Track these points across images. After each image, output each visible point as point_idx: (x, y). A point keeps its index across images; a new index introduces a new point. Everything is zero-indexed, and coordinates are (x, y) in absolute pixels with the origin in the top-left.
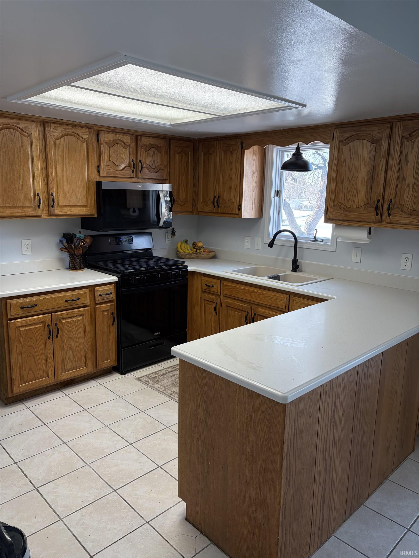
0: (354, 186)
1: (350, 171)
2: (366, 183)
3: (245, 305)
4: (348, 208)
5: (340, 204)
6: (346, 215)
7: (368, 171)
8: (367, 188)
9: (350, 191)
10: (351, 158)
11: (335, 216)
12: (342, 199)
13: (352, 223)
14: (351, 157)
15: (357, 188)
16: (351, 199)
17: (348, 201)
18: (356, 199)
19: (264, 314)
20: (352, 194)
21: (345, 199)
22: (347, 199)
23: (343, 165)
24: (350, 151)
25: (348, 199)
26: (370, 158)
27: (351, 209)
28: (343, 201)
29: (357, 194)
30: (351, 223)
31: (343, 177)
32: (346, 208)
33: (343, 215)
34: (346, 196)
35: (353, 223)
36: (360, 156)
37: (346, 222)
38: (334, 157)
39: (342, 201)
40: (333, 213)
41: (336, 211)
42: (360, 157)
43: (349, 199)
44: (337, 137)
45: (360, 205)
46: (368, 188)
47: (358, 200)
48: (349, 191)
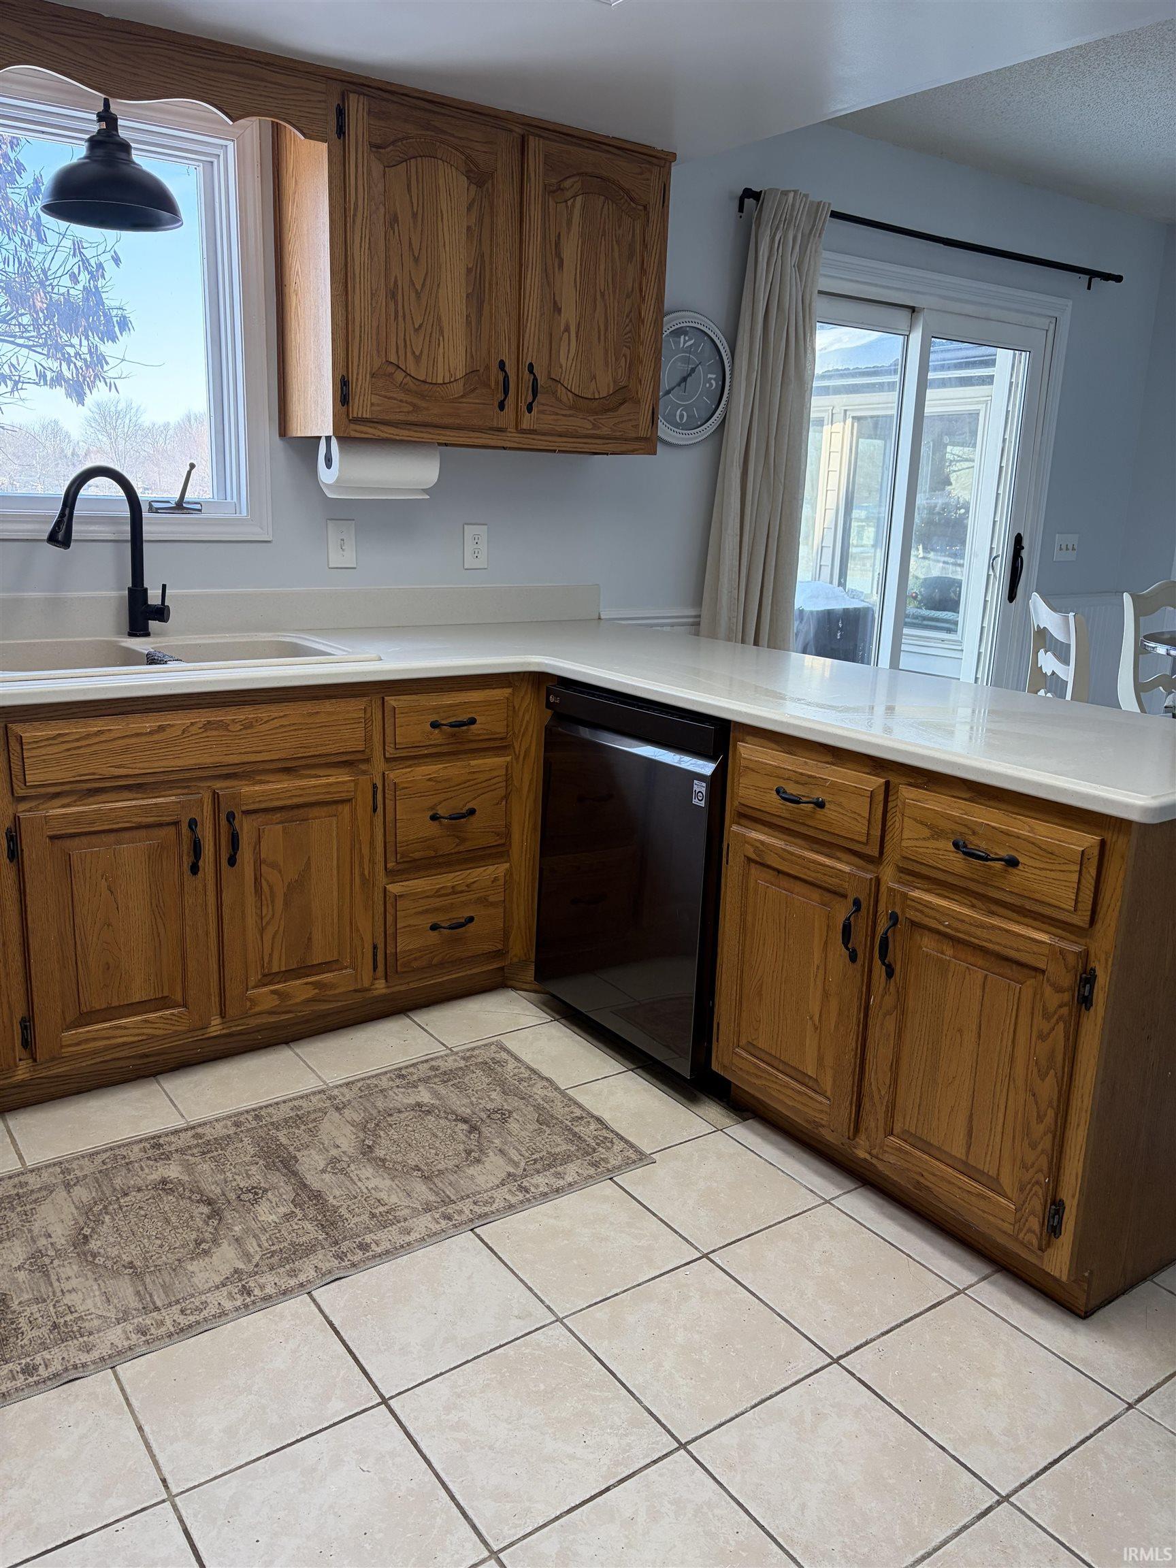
0: (432, 313)
1: (416, 260)
2: (464, 307)
3: (163, 796)
4: (417, 383)
5: (391, 369)
6: (414, 405)
7: (469, 271)
8: (468, 323)
9: (420, 326)
10: (415, 215)
11: (379, 408)
12: (397, 352)
13: (427, 432)
14: (415, 210)
15: (439, 319)
16: (425, 352)
17: (418, 359)
18: (442, 355)
19: (281, 799)
20: (427, 339)
21: (409, 354)
22: (413, 353)
23: (392, 232)
24: (409, 190)
25: (417, 353)
26: (469, 228)
27: (427, 386)
28: (402, 358)
29: (441, 339)
30: (422, 432)
31: (396, 277)
32: (410, 382)
33: (405, 404)
34: (408, 343)
35: (430, 433)
36: (442, 215)
37: (409, 430)
38: (357, 198)
39: (399, 358)
40: (375, 399)
41: (383, 393)
42: (442, 219)
43: (421, 352)
44: (360, 124)
45: (455, 374)
46: (471, 323)
47: (446, 355)
48: (416, 327)
